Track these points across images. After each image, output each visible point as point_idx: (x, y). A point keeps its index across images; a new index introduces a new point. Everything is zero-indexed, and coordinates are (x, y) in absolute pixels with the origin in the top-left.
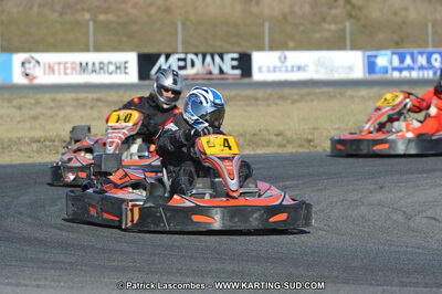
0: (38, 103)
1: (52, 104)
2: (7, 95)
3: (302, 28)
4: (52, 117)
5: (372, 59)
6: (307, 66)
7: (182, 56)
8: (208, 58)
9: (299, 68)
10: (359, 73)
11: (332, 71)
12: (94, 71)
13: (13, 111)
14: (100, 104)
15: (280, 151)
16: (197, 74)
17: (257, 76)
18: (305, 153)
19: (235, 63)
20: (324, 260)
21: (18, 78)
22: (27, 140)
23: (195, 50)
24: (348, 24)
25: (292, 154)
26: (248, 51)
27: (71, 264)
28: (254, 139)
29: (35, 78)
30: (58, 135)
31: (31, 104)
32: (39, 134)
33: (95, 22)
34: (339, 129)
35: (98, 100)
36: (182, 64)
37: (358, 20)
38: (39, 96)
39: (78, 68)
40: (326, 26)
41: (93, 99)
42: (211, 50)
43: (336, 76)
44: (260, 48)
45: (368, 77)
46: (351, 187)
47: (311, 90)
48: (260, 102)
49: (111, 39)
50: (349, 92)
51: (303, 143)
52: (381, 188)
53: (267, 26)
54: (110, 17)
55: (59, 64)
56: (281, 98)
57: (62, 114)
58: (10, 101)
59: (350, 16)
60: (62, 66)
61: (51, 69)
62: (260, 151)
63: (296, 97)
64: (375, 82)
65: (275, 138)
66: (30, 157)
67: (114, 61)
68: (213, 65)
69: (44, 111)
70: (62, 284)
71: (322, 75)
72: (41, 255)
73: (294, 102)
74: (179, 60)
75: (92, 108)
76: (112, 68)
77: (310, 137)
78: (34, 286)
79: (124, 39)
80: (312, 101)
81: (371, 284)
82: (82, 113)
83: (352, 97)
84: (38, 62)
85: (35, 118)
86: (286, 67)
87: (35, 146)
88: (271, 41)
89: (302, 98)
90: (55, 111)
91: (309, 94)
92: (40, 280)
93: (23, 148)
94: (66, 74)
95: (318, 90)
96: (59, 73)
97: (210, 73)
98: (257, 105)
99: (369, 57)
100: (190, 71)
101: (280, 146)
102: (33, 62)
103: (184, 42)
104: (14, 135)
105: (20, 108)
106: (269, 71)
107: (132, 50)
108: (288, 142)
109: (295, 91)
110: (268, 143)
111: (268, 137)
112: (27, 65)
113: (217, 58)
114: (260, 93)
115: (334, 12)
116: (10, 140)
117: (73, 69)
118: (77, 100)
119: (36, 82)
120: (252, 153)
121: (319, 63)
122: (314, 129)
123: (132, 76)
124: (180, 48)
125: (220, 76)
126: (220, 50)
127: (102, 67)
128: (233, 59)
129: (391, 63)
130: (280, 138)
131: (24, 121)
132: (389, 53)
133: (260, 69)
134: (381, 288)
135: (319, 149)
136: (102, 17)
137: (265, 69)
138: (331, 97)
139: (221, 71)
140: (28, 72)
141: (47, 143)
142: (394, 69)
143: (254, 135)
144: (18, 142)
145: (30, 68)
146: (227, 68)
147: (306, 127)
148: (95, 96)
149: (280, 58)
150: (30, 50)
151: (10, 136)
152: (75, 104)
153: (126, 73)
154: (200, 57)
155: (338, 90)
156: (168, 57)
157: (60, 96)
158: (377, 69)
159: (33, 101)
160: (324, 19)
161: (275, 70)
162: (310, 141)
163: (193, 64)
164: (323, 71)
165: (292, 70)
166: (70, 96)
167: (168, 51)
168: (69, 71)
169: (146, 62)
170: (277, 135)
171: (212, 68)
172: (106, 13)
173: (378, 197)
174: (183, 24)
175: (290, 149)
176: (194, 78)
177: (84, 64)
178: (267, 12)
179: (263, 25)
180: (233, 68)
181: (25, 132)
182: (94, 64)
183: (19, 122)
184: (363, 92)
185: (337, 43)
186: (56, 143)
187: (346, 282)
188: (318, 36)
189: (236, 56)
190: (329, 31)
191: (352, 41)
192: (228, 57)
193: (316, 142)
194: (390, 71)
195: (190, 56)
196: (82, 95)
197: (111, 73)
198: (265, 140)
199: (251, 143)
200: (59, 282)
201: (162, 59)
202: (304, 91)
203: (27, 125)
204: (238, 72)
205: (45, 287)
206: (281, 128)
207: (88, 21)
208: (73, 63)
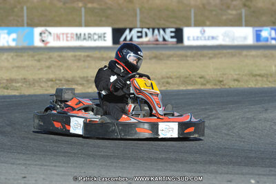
0: (50, 58)
1: (59, 59)
2: (31, 53)
3: (214, 13)
4: (59, 66)
5: (258, 33)
6: (218, 36)
7: (140, 30)
8: (156, 31)
9: (213, 38)
10: (250, 41)
11: (233, 40)
12: (85, 39)
13: (35, 63)
14: (89, 59)
15: (203, 87)
16: (149, 41)
17: (186, 42)
18: (217, 89)
19: (173, 34)
20: (232, 153)
21: (38, 43)
22: (44, 80)
23: (147, 26)
24: (243, 11)
25: (210, 89)
26: (181, 27)
27: (75, 153)
28: (186, 80)
29: (48, 43)
30: (64, 77)
31: (46, 58)
32: (51, 76)
33: (85, 8)
34: (239, 74)
35: (88, 56)
36: (139, 34)
37: (250, 8)
38: (51, 54)
39: (75, 37)
40: (230, 12)
41: (84, 56)
42: (158, 26)
43: (236, 43)
44: (189, 25)
45: (256, 43)
46: (247, 110)
47: (221, 51)
48: (189, 58)
49: (95, 19)
50: (245, 52)
51: (217, 83)
52: (266, 110)
53: (193, 11)
54: (95, 5)
55: (63, 34)
56: (202, 56)
57: (65, 65)
58: (33, 56)
59: (245, 5)
60: (65, 36)
61: (58, 37)
62: (190, 88)
63: (211, 55)
64: (260, 47)
65: (199, 80)
66: (46, 90)
67: (97, 32)
68: (159, 35)
69: (54, 63)
70: (70, 165)
71: (227, 42)
72: (56, 149)
73: (210, 58)
74: (138, 32)
75: (84, 61)
76: (96, 37)
77: (221, 79)
78: (52, 166)
79: (103, 19)
80: (221, 57)
81: (262, 167)
82: (78, 64)
83: (246, 56)
84: (50, 33)
85: (49, 67)
86: (205, 37)
87: (50, 83)
88: (195, 21)
89: (215, 56)
90: (60, 63)
91: (220, 54)
92: (56, 162)
93: (42, 85)
94: (67, 40)
95: (225, 51)
96: (63, 39)
97: (157, 40)
98: (187, 60)
99: (257, 31)
100: (144, 39)
101: (202, 84)
102: (47, 33)
103: (141, 21)
104: (36, 77)
105: (39, 61)
106: (194, 39)
107: (108, 26)
108: (208, 82)
109: (210, 52)
110: (195, 83)
111: (194, 79)
112: (43, 35)
113: (161, 31)
114: (189, 53)
115: (234, 3)
116: (34, 80)
117: (72, 37)
118: (75, 56)
119: (49, 45)
120: (185, 89)
121: (226, 35)
122: (223, 74)
123: (109, 42)
124: (138, 25)
125: (163, 43)
126: (163, 26)
127: (90, 37)
128: (171, 32)
129: (270, 35)
130: (202, 80)
131: (42, 69)
132: (269, 28)
133: (188, 38)
134: (268, 169)
135: (227, 87)
136: (90, 5)
137: (191, 38)
138: (233, 55)
139: (164, 40)
140: (44, 39)
141: (57, 82)
142: (273, 39)
143: (186, 78)
144: (39, 81)
145: (45, 37)
146: (168, 37)
147: (219, 73)
148: (86, 54)
149: (201, 32)
150: (45, 26)
151: (34, 77)
152: (73, 58)
153: (105, 40)
154: (151, 30)
155: (237, 51)
156: (131, 30)
157: (64, 54)
158: (262, 39)
159: (47, 57)
160: (228, 7)
161: (198, 38)
162: (221, 81)
163: (146, 35)
164: (227, 39)
165: (208, 39)
166: (70, 54)
167: (131, 26)
168: (69, 39)
169: (117, 33)
170: (200, 78)
171: (158, 37)
172: (92, 3)
173: (264, 115)
174: (140, 10)
175: (209, 87)
176: (147, 43)
177: (79, 35)
178: (192, 3)
179: (190, 11)
180: (172, 37)
181: (43, 75)
182: (85, 34)
183: (39, 69)
184: (253, 52)
185: (236, 22)
186: (63, 82)
187: (246, 165)
188: (224, 17)
189: (173, 30)
190: (231, 14)
191: (246, 21)
192: (168, 31)
193: (225, 82)
194: (270, 40)
195: (145, 30)
196: (78, 53)
197: (95, 40)
198: (193, 81)
199: (184, 83)
200: (68, 164)
201: (127, 31)
202: (217, 52)
203: (44, 71)
204: (175, 40)
205: (59, 166)
206: (203, 74)
207: (81, 8)
208: (72, 34)
